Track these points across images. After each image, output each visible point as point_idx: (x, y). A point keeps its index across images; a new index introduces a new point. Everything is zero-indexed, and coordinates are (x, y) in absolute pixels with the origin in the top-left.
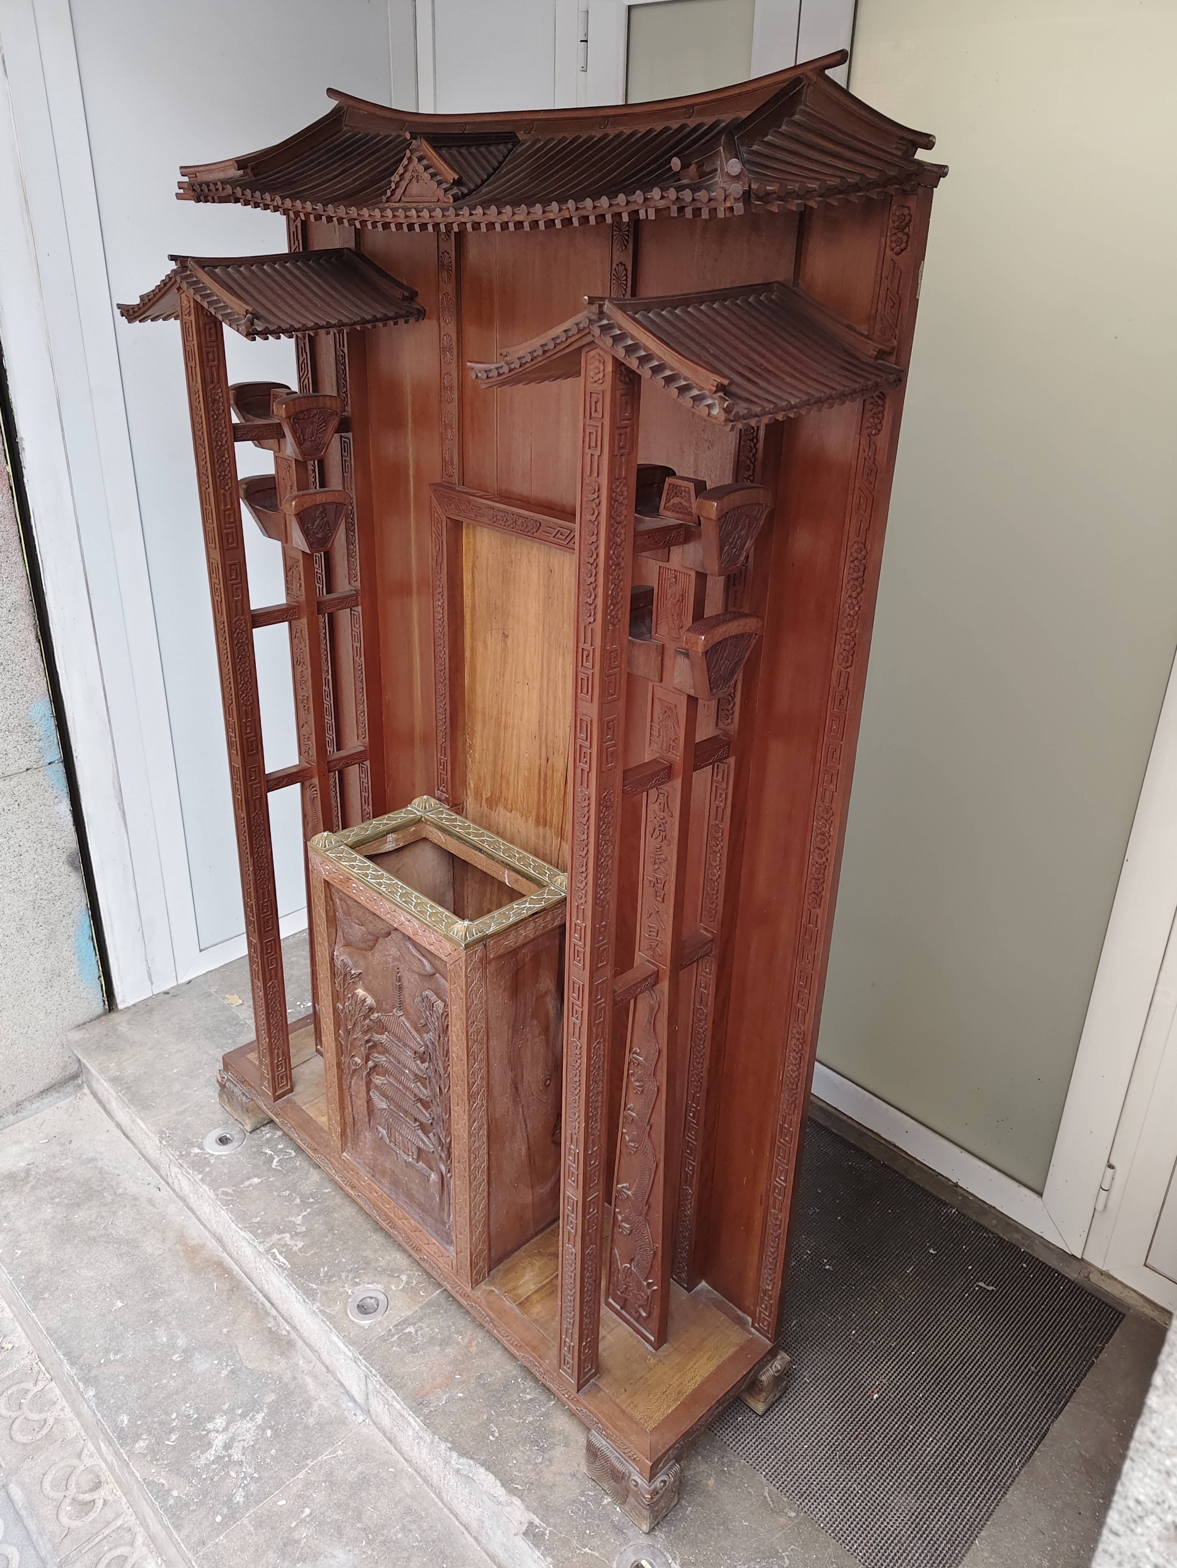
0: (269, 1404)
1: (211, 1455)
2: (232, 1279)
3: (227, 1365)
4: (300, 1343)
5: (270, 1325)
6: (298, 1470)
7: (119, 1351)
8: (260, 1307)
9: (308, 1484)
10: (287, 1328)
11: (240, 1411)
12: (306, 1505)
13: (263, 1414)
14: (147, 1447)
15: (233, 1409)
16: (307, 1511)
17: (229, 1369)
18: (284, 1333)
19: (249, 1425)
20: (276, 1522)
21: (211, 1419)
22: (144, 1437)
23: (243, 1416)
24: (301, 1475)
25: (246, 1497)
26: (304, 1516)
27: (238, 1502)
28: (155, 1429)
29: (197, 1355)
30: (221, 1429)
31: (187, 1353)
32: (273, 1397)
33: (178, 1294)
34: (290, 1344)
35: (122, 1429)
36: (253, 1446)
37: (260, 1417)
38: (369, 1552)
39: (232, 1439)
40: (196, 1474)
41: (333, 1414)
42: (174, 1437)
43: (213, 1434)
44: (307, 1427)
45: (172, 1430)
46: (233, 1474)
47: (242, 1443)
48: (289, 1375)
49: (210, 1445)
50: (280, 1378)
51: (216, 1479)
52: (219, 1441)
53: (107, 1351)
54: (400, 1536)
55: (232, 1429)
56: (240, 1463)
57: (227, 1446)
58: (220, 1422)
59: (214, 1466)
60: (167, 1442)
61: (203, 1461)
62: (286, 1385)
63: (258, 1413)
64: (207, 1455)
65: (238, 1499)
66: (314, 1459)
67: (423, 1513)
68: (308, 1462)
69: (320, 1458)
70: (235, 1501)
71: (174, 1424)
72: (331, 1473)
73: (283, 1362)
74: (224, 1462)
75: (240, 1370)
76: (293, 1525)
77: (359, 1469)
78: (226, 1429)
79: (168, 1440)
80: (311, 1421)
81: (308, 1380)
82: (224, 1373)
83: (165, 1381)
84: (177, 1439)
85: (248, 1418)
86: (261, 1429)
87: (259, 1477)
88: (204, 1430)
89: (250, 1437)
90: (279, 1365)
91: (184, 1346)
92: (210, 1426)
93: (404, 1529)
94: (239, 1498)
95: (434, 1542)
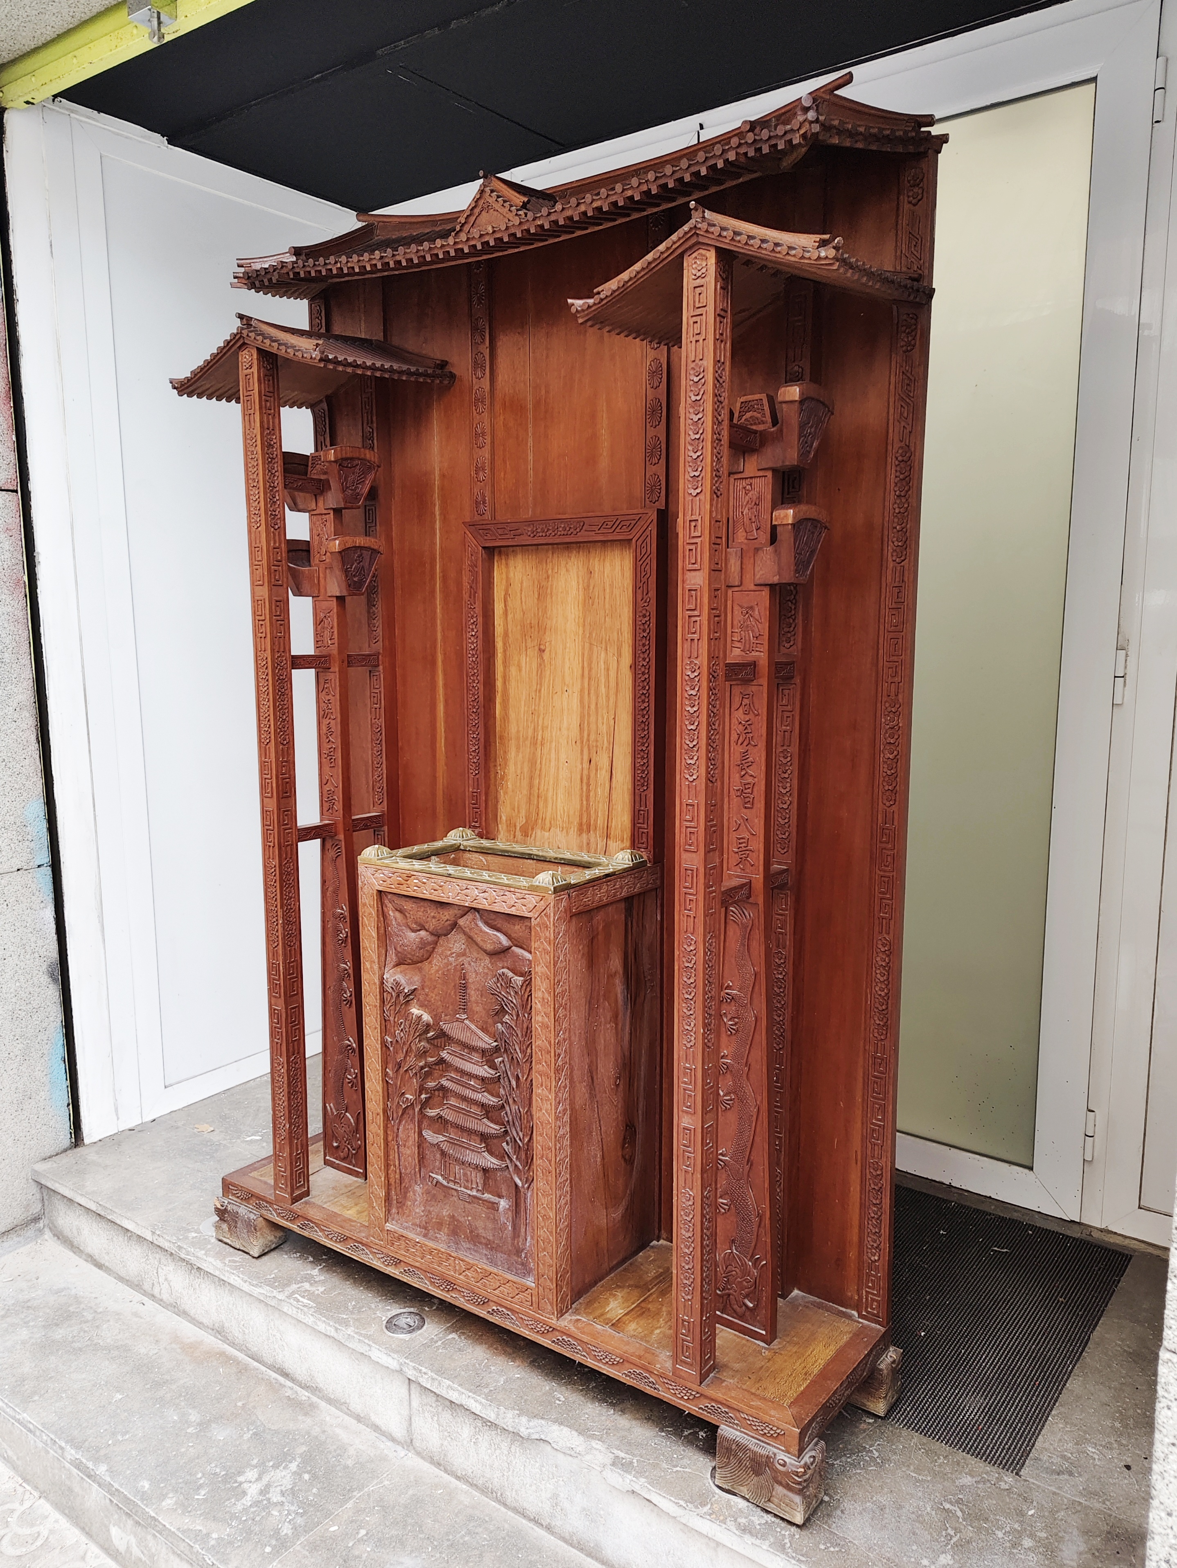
0: (302, 1454)
1: (247, 1501)
2: (238, 1364)
3: (248, 1430)
4: (323, 1404)
5: (287, 1394)
6: (346, 1501)
7: (127, 1432)
8: (274, 1381)
9: (358, 1511)
10: (307, 1394)
11: (271, 1463)
12: (360, 1527)
13: (296, 1463)
14: (176, 1503)
15: (264, 1463)
16: (363, 1532)
17: (251, 1432)
18: (304, 1398)
19: (284, 1473)
20: (332, 1544)
21: (240, 1473)
22: (171, 1495)
23: (276, 1467)
24: (350, 1505)
25: (295, 1528)
26: (360, 1536)
27: (286, 1534)
28: (182, 1488)
29: (213, 1425)
30: (253, 1480)
31: (204, 1426)
32: (304, 1448)
33: (182, 1382)
34: (313, 1406)
35: (144, 1493)
36: (292, 1489)
37: (293, 1466)
38: (438, 1555)
39: (268, 1486)
40: (233, 1517)
41: (372, 1455)
42: (203, 1492)
43: (245, 1486)
44: (346, 1467)
45: (200, 1487)
46: (275, 1513)
47: (279, 1488)
48: (318, 1429)
49: (244, 1493)
50: (308, 1433)
51: (258, 1518)
52: (253, 1490)
53: (114, 1434)
54: (466, 1539)
55: (266, 1479)
56: (282, 1503)
57: (264, 1492)
58: (252, 1474)
59: (252, 1509)
60: (196, 1497)
61: (239, 1507)
62: (316, 1437)
63: (291, 1462)
64: (243, 1501)
65: (285, 1532)
66: (360, 1490)
67: (487, 1519)
68: (355, 1493)
69: (366, 1490)
70: (283, 1534)
71: (202, 1482)
72: (382, 1499)
73: (309, 1421)
74: (263, 1504)
75: (264, 1431)
76: (350, 1545)
77: (410, 1492)
78: (259, 1479)
79: (198, 1494)
80: (350, 1463)
81: (338, 1431)
82: (247, 1436)
83: (183, 1450)
84: (208, 1492)
85: (281, 1468)
86: (298, 1474)
87: (305, 1512)
88: (236, 1482)
89: (287, 1483)
90: (305, 1423)
91: (198, 1420)
92: (241, 1479)
93: (469, 1533)
94: (287, 1530)
95: (504, 1539)
